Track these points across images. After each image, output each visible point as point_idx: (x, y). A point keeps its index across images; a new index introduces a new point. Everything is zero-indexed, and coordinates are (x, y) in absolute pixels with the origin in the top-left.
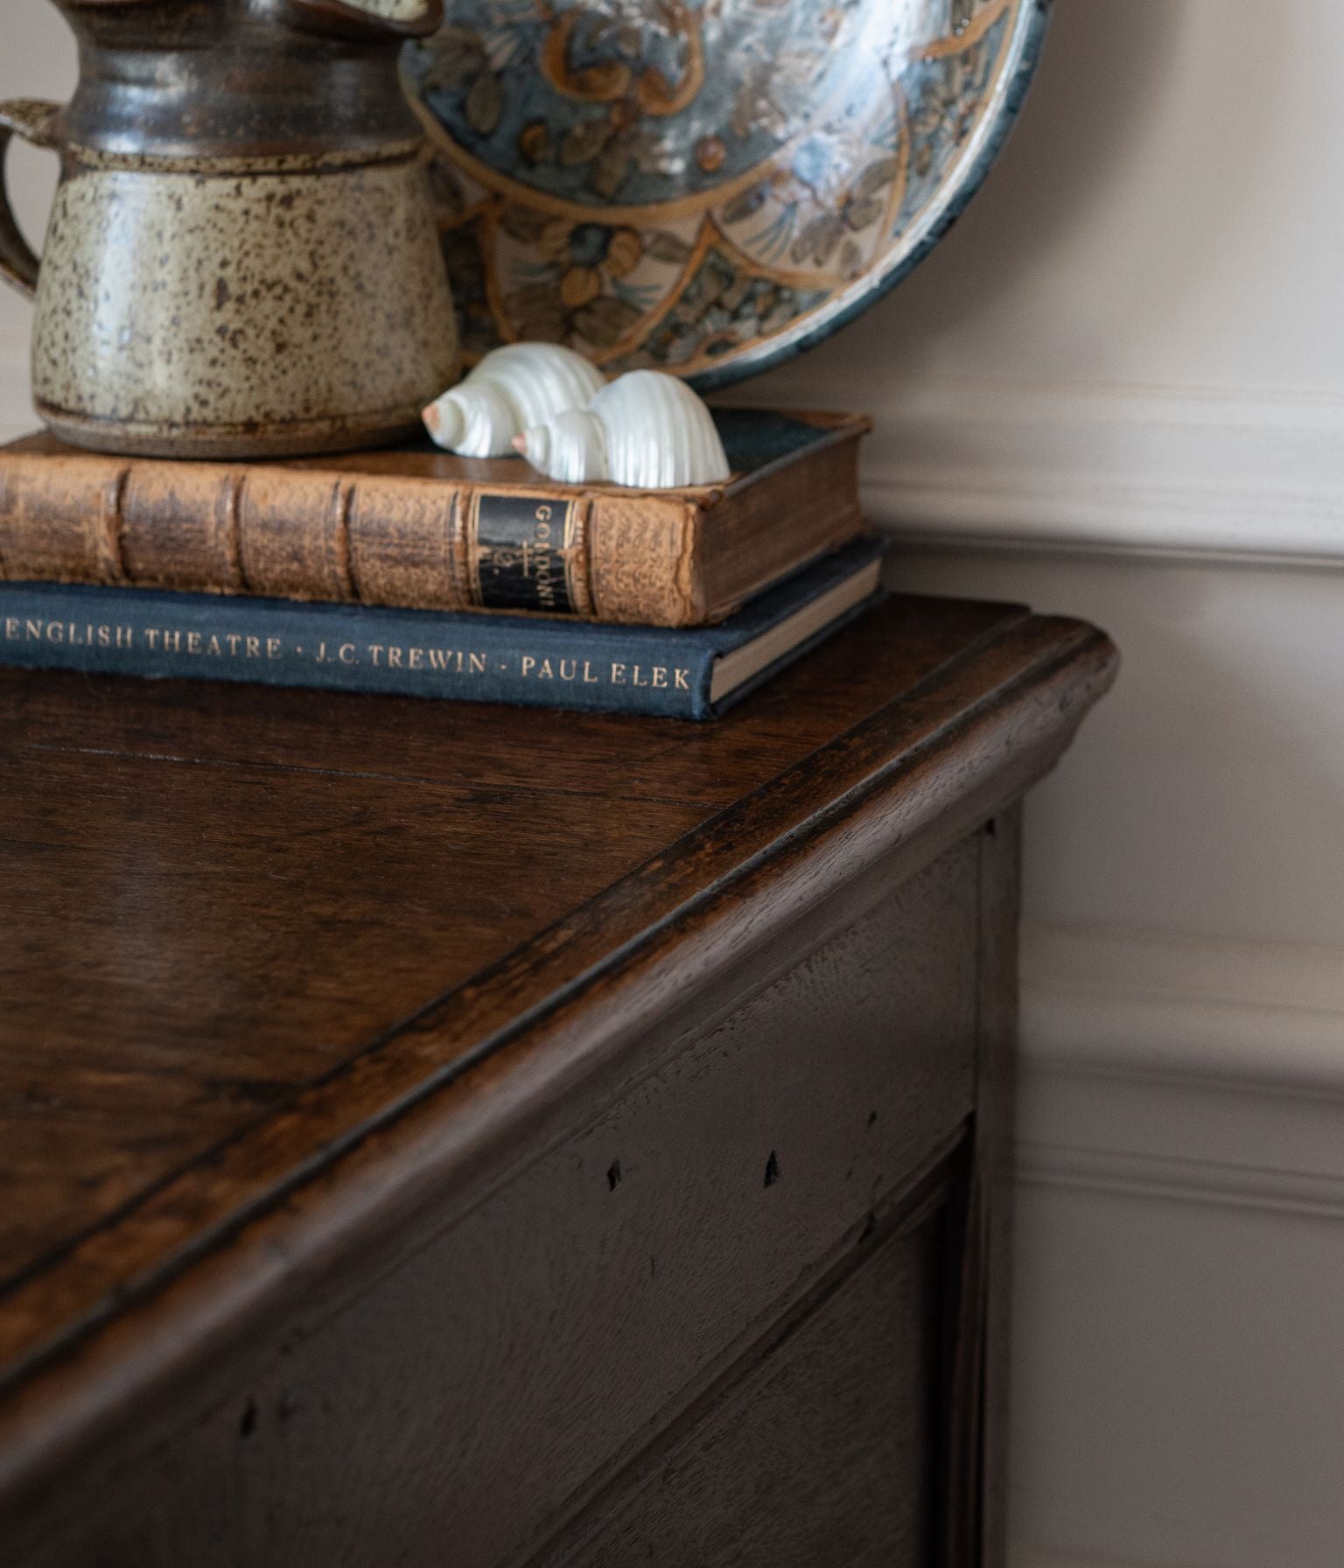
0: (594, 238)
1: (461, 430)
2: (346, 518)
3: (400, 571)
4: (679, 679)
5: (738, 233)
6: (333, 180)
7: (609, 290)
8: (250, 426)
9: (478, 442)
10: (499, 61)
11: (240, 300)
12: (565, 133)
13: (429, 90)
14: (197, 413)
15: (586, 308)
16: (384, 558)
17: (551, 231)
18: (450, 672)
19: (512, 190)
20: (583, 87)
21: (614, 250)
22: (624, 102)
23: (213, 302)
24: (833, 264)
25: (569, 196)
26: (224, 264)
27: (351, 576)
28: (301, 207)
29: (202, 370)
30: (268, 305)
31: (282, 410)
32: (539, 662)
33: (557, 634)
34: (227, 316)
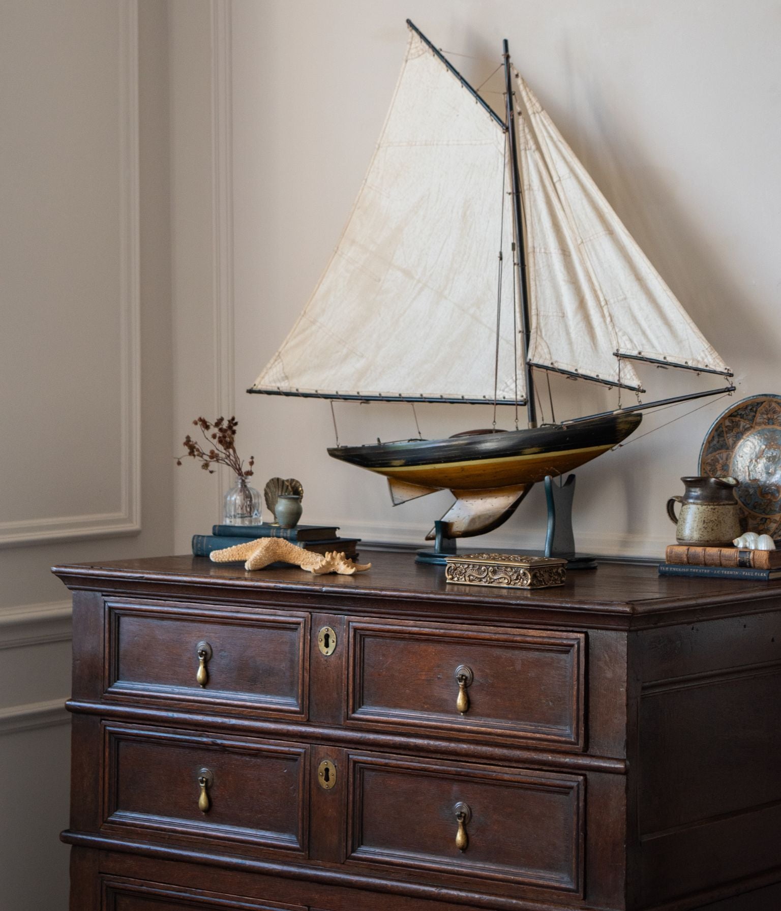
0: (764, 520)
1: (738, 544)
2: (720, 554)
3: (728, 561)
4: (765, 575)
6: (721, 507)
7: (766, 528)
8: (708, 541)
9: (741, 545)
10: (751, 493)
11: (707, 523)
12: (761, 504)
13: (740, 497)
14: (700, 539)
15: (762, 530)
16: (725, 560)
17: (758, 519)
18: (733, 575)
19: (752, 513)
20: (763, 497)
21: (767, 522)
22: (770, 499)
23: (703, 523)
25: (761, 513)
26: (705, 518)
27: (721, 562)
28: (716, 510)
29: (701, 533)
30: (711, 524)
31: (712, 539)
32: (746, 573)
33: (749, 569)
34: (705, 525)
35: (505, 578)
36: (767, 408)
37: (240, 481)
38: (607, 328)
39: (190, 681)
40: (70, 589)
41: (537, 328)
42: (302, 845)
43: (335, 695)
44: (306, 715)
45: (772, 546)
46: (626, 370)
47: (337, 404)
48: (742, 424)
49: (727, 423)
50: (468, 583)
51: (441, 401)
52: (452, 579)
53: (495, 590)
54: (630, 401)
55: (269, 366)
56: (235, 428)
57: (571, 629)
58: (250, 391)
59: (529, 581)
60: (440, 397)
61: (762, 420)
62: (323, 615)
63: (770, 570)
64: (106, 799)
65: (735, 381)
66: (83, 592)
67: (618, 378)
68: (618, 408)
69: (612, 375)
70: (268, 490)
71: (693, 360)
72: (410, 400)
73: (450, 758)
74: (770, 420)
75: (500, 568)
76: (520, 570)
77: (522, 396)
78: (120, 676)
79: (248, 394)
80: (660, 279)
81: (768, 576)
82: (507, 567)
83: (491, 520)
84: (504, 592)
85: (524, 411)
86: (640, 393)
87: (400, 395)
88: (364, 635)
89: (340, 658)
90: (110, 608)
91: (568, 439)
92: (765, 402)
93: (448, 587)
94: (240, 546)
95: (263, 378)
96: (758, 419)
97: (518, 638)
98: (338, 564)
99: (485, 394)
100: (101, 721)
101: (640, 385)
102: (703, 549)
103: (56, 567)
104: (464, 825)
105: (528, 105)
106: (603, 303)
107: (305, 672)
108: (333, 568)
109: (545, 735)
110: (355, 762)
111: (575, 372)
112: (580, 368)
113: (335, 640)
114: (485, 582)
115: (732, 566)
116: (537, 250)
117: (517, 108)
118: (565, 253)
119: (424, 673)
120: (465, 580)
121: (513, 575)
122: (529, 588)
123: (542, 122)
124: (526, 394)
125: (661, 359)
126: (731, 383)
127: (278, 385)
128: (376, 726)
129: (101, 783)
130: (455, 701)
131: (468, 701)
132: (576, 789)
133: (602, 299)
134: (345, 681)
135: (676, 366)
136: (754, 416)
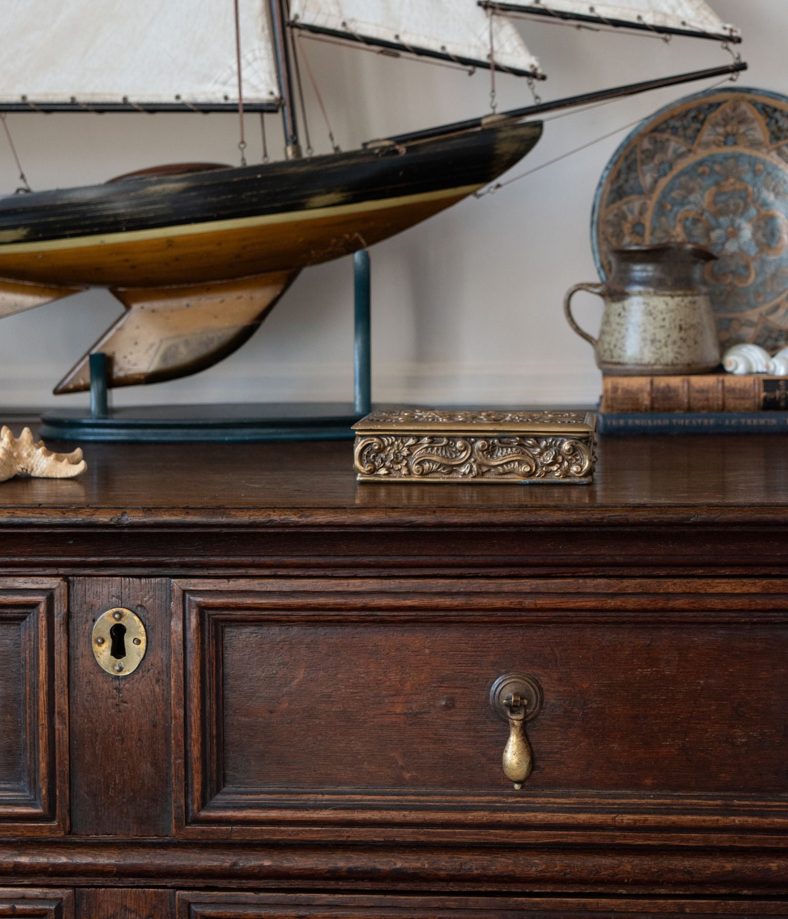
1: (736, 366)
2: (723, 388)
3: (738, 402)
5: (772, 318)
8: (689, 365)
9: (741, 369)
11: (686, 330)
14: (675, 361)
16: (734, 398)
18: (766, 426)
21: (733, 325)
22: (730, 284)
23: (677, 330)
26: (681, 320)
27: (724, 404)
29: (676, 349)
30: (692, 331)
34: (683, 334)
35: (520, 463)
36: (727, 115)
43: (146, 768)
44: (64, 820)
46: (504, 36)
48: (672, 145)
49: (646, 144)
50: (415, 478)
51: (72, 107)
52: (372, 472)
53: (493, 492)
60: (69, 101)
61: (712, 138)
67: (488, 52)
68: (491, 111)
69: (476, 47)
71: (655, 12)
73: (482, 889)
74: (731, 138)
75: (505, 440)
76: (562, 442)
77: (271, 93)
82: (524, 437)
84: (518, 496)
86: (535, 81)
91: (401, 173)
92: (726, 101)
96: (707, 135)
98: (29, 455)
99: (178, 92)
101: (536, 64)
102: (683, 381)
107: (57, 721)
108: (22, 466)
109: (756, 819)
111: (395, 41)
112: (405, 32)
113: (143, 639)
114: (464, 474)
119: (401, 699)
120: (410, 472)
121: (541, 454)
124: (277, 89)
125: (585, 10)
126: (736, 56)
128: (274, 832)
130: (499, 759)
134: (176, 734)
135: (616, 23)
136: (698, 130)
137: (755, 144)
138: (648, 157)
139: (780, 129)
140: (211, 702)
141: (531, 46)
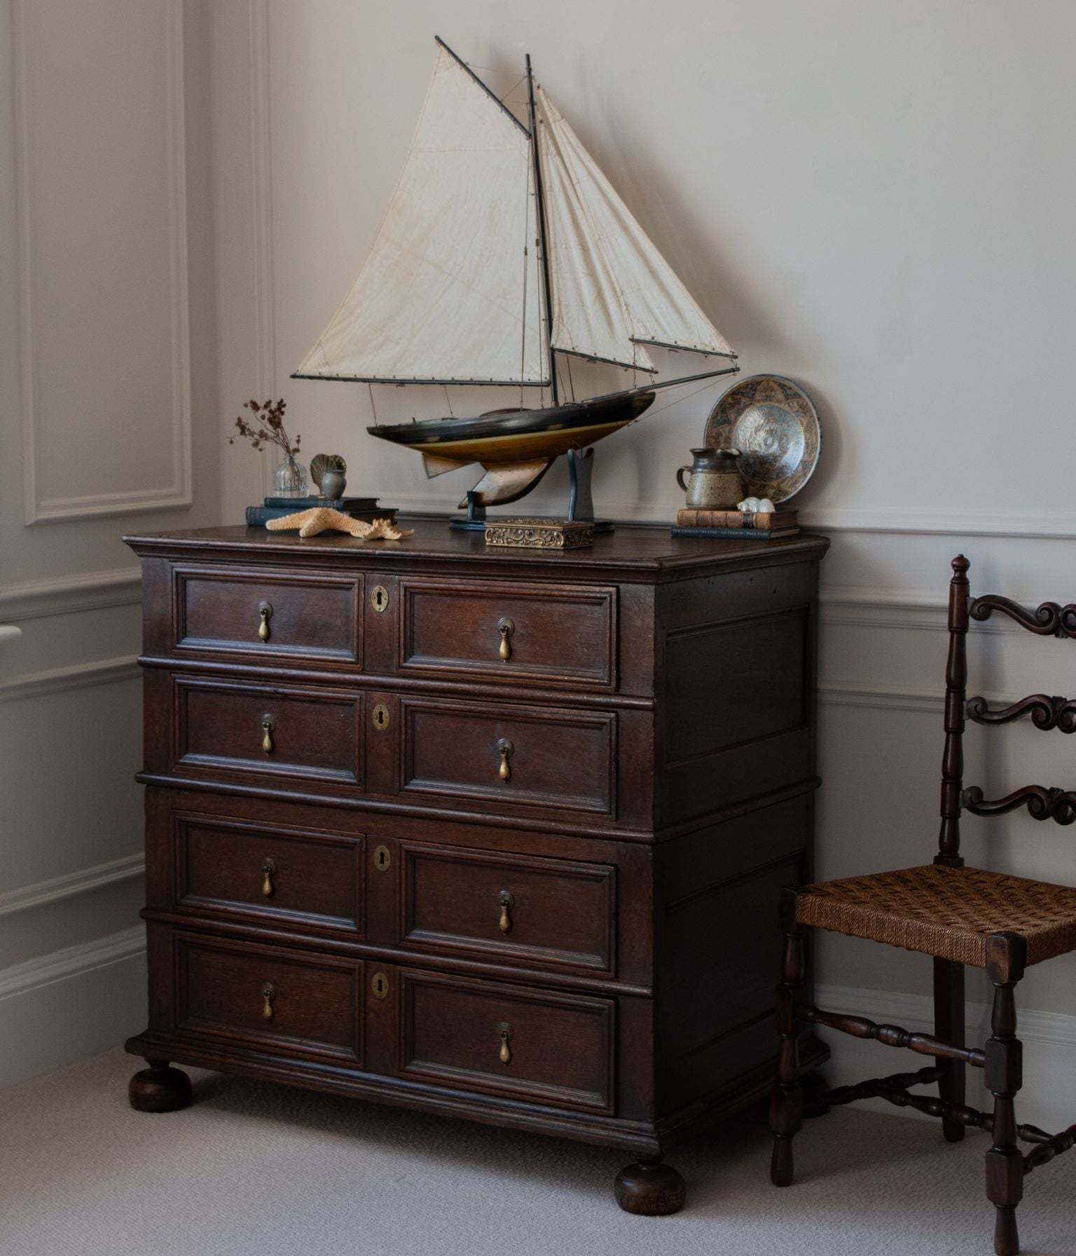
0: (763, 486)
1: (742, 508)
2: (726, 516)
3: (733, 524)
4: (766, 534)
5: (782, 485)
6: (726, 475)
7: (765, 493)
8: (715, 506)
9: (744, 509)
10: (751, 463)
11: (714, 489)
12: (760, 472)
13: (741, 466)
14: (708, 504)
16: (729, 521)
17: (758, 485)
18: (738, 535)
19: (752, 480)
20: (762, 466)
21: (767, 488)
22: (768, 469)
23: (710, 490)
24: (793, 489)
25: (760, 481)
26: (712, 485)
27: (726, 524)
28: (722, 478)
29: (708, 498)
30: (717, 490)
31: (719, 504)
32: (749, 533)
33: (752, 530)
34: (712, 491)
35: (540, 540)
36: (765, 386)
37: (289, 458)
38: (623, 316)
39: (253, 637)
40: (140, 556)
41: (559, 316)
42: (359, 781)
43: (387, 647)
44: (361, 665)
45: (772, 510)
46: (640, 354)
47: (374, 386)
48: (743, 401)
49: (730, 400)
50: (506, 545)
51: (472, 383)
52: (491, 541)
54: (644, 381)
55: (310, 353)
56: (283, 409)
57: (604, 583)
58: (294, 376)
59: (562, 542)
60: (470, 380)
61: (760, 398)
62: (376, 575)
63: (771, 530)
64: (177, 745)
65: (738, 362)
66: (151, 559)
67: (633, 361)
68: (633, 387)
69: (628, 358)
70: (314, 466)
71: (702, 344)
72: (443, 383)
73: (494, 701)
74: (768, 398)
75: (535, 531)
76: (554, 533)
77: (546, 378)
78: (188, 633)
79: (292, 379)
80: (671, 271)
81: (770, 536)
82: (541, 530)
83: (518, 490)
84: (540, 552)
85: (548, 391)
86: (653, 375)
87: (433, 378)
88: (414, 593)
89: (392, 613)
90: (178, 573)
91: (589, 416)
92: (763, 381)
93: (487, 549)
94: (293, 515)
95: (306, 364)
96: (758, 396)
97: (556, 593)
98: (385, 530)
99: (511, 377)
100: (170, 674)
101: (653, 367)
102: (711, 513)
103: (127, 536)
104: (507, 758)
105: (549, 114)
106: (619, 293)
107: (360, 627)
108: (381, 534)
109: (581, 678)
110: (407, 706)
111: (594, 356)
112: (599, 352)
113: (387, 598)
114: (522, 544)
115: (737, 527)
116: (559, 245)
117: (539, 117)
118: (584, 248)
119: (469, 626)
120: (504, 543)
121: (547, 537)
122: (562, 548)
123: (562, 129)
124: (550, 376)
125: (672, 343)
126: (735, 364)
127: (320, 370)
128: (427, 673)
129: (172, 730)
130: (498, 650)
131: (510, 650)
132: (608, 724)
133: (618, 290)
134: (396, 634)
135: (686, 349)
136: (754, 394)
137: (779, 401)
138: (731, 406)
139: (788, 395)
140: (408, 623)
141: (652, 357)
